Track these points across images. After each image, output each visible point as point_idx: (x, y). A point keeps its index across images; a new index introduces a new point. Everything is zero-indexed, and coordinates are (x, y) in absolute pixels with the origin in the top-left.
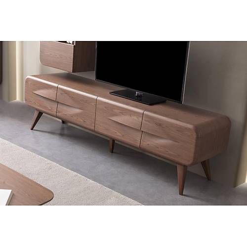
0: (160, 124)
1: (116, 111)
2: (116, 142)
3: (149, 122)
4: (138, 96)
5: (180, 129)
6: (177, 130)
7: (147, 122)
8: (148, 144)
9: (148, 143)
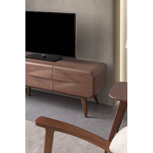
0: (65, 73)
1: (32, 68)
2: (31, 88)
3: (57, 72)
4: (44, 57)
5: (81, 75)
6: (79, 76)
7: (56, 73)
8: (59, 88)
9: (59, 86)
